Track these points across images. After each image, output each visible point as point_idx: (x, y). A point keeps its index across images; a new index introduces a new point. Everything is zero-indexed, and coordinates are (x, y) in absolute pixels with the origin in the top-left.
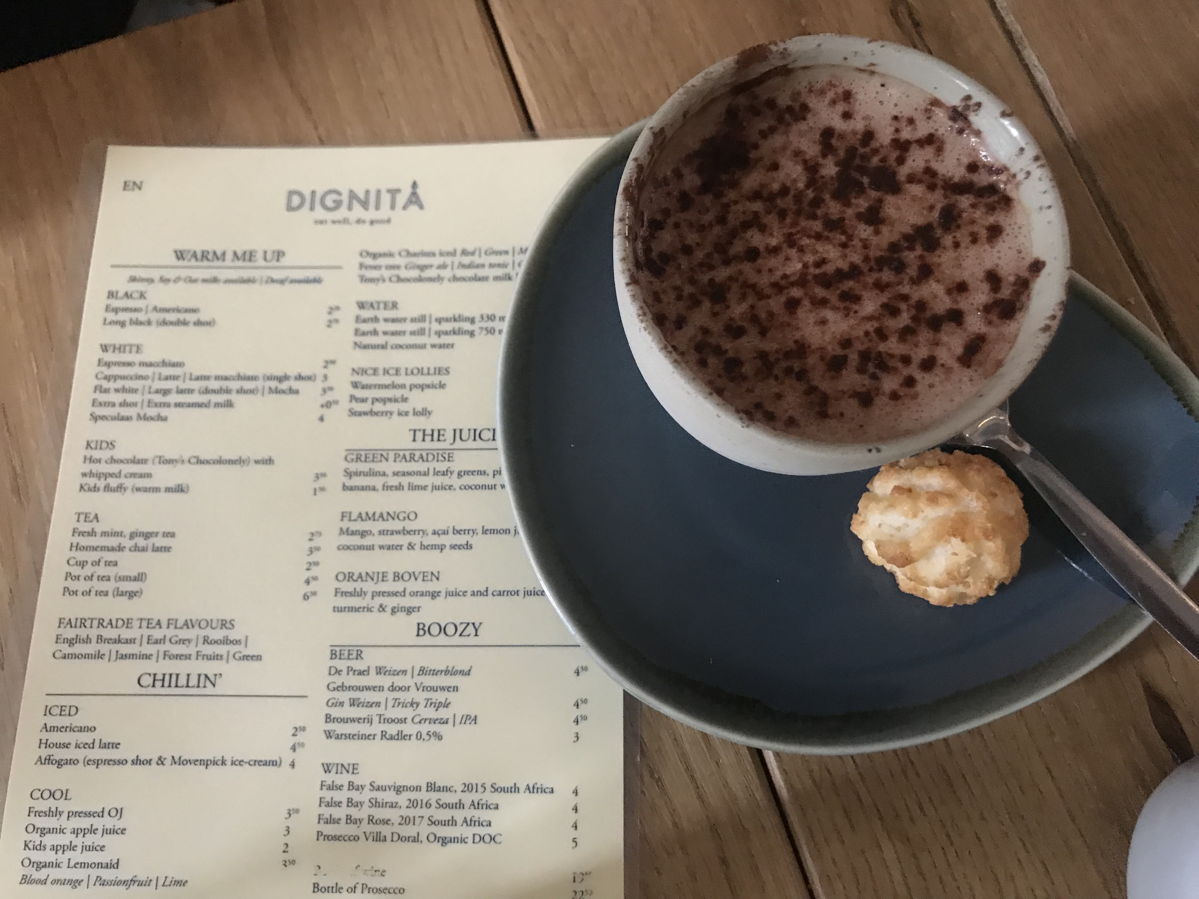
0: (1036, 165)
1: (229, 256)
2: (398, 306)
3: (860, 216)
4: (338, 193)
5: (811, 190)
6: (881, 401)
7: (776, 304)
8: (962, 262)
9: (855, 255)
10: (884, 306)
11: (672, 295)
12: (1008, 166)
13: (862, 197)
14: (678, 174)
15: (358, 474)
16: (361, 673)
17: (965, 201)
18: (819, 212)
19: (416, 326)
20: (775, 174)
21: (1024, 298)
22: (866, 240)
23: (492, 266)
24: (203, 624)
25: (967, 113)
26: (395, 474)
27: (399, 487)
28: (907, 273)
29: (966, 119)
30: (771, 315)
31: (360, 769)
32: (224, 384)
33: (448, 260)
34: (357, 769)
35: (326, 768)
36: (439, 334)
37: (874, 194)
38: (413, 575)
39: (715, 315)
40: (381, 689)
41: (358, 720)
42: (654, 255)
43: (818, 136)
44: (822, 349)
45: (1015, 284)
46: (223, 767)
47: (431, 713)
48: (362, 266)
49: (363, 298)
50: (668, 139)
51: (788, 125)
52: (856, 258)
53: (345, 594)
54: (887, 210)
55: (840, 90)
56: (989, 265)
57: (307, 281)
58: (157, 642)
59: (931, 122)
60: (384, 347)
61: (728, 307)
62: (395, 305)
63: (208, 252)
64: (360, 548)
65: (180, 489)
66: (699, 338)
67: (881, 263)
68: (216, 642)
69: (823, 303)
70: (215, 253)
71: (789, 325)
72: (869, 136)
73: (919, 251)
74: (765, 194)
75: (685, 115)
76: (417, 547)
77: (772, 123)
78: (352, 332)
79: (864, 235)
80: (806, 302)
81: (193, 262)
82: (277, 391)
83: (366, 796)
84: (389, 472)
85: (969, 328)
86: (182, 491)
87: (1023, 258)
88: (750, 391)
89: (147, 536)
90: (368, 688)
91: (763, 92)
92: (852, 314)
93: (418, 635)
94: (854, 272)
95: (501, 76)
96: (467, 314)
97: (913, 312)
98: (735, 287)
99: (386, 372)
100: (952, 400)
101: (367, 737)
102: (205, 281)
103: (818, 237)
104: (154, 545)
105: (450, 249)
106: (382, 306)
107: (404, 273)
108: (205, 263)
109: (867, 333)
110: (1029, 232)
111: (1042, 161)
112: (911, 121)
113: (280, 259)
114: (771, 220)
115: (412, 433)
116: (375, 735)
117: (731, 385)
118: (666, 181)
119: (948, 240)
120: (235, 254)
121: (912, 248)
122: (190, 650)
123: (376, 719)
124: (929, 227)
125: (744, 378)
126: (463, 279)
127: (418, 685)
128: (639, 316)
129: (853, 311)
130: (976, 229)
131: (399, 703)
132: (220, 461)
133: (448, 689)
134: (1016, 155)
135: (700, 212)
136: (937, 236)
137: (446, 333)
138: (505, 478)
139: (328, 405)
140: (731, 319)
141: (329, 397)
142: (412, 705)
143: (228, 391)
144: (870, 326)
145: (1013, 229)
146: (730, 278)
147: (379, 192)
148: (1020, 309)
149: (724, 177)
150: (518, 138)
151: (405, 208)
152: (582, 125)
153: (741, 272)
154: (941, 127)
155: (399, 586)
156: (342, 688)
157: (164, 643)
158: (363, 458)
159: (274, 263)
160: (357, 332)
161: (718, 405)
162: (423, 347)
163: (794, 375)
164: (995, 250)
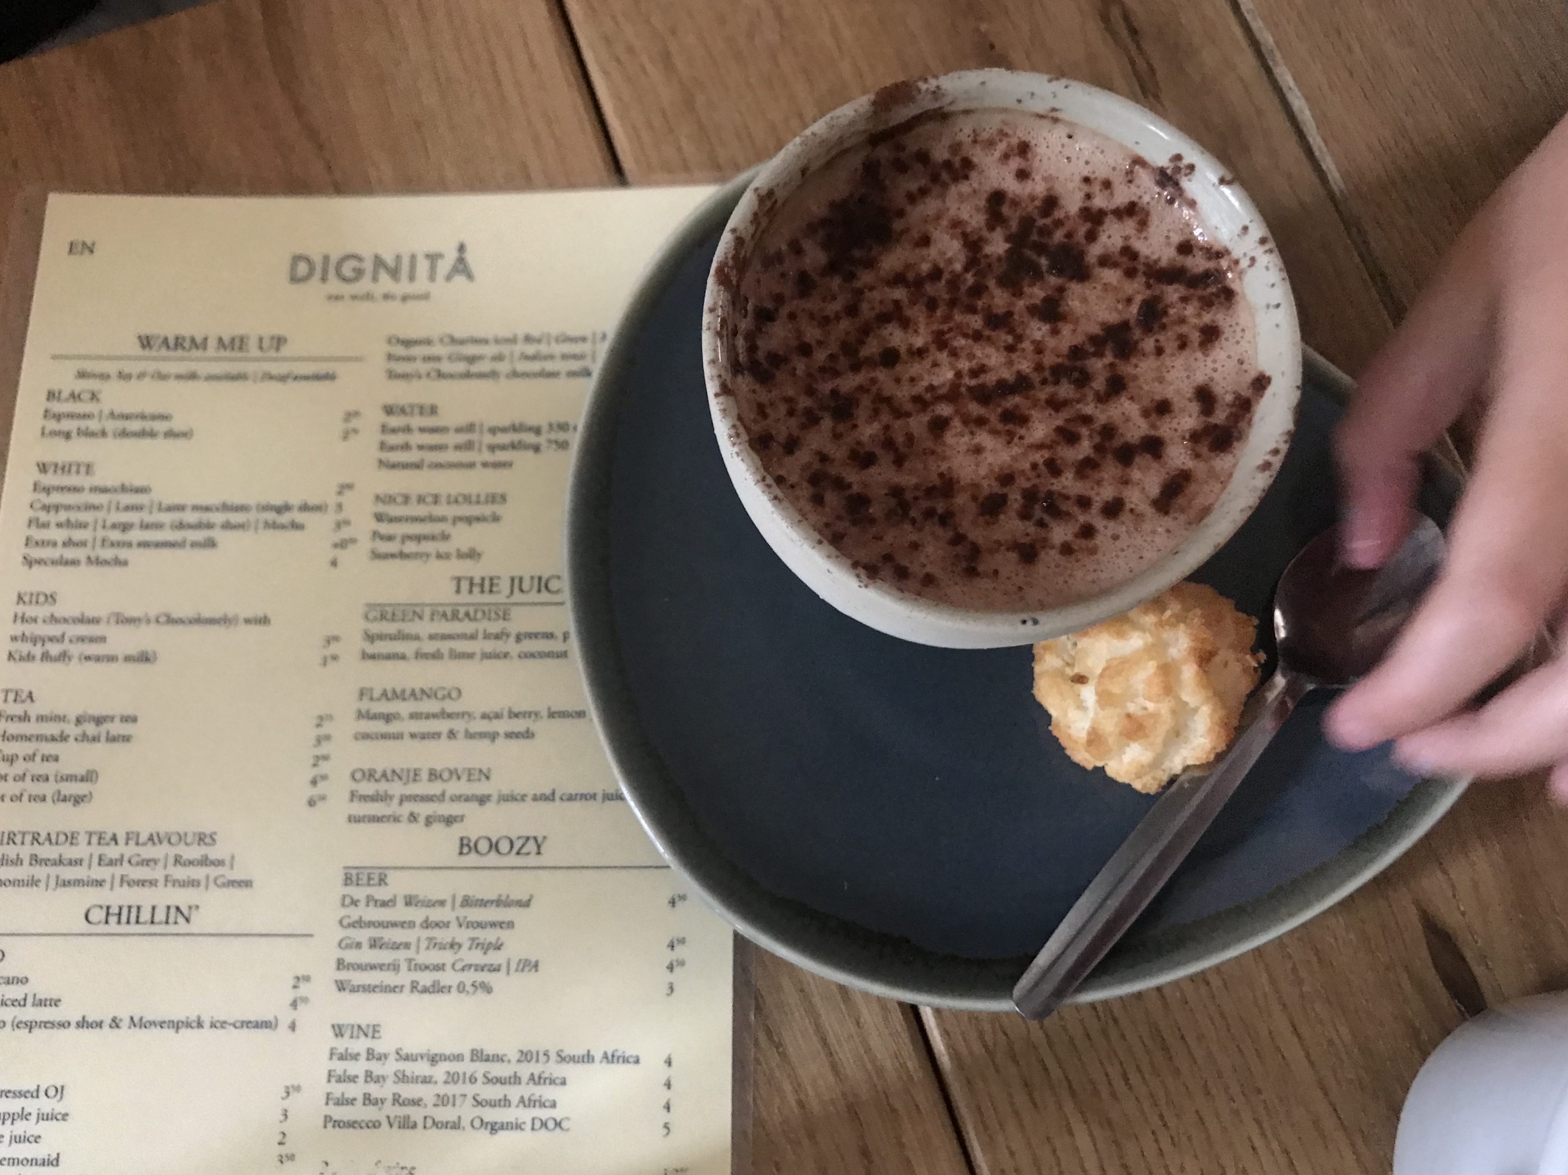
0: (1261, 249)
1: (212, 343)
2: (439, 411)
3: (1033, 310)
4: (358, 258)
5: (971, 273)
6: (1050, 557)
7: (918, 424)
8: (1165, 374)
9: (1025, 362)
10: (1059, 430)
11: (783, 408)
12: (1230, 248)
13: (1038, 284)
14: (796, 249)
15: (381, 637)
16: (384, 904)
17: (1173, 293)
18: (980, 304)
19: (462, 438)
20: (924, 252)
21: (1242, 424)
22: (1040, 342)
23: (565, 357)
24: (174, 839)
25: (1178, 176)
26: (432, 637)
27: (436, 656)
28: (1092, 388)
29: (1176, 184)
30: (910, 438)
31: (383, 1033)
32: (205, 517)
33: (505, 349)
34: (378, 1032)
35: (338, 1032)
36: (492, 448)
37: (1053, 280)
38: (454, 774)
39: (837, 436)
40: (411, 925)
41: (381, 967)
42: (761, 355)
43: (984, 203)
44: (976, 486)
45: (1233, 405)
46: (201, 1030)
47: (477, 957)
48: (390, 357)
49: (390, 400)
50: (780, 202)
51: (945, 186)
52: (1025, 366)
53: (364, 798)
54: (1070, 303)
55: (1015, 141)
56: (1200, 378)
57: (317, 377)
58: (111, 863)
59: (1132, 186)
60: (417, 466)
61: (855, 426)
62: (433, 410)
63: (184, 339)
64: (385, 736)
65: (145, 658)
66: (817, 466)
67: (1058, 373)
68: (191, 863)
69: (981, 422)
70: (193, 340)
71: (933, 453)
72: (1051, 202)
73: (1109, 358)
74: (911, 276)
75: (804, 171)
76: (461, 735)
77: (923, 182)
78: (376, 445)
79: (1038, 336)
80: (957, 423)
81: (164, 352)
82: (275, 526)
83: (391, 1067)
84: (424, 634)
85: (1170, 462)
86: (147, 660)
87: (1246, 371)
88: (878, 538)
89: (99, 721)
90: (394, 925)
91: (912, 143)
92: (1016, 440)
93: (461, 853)
94: (1022, 384)
95: (579, 101)
96: (532, 421)
97: (1097, 439)
98: (866, 401)
99: (421, 499)
100: (1141, 558)
101: (393, 989)
102: (179, 377)
103: (977, 336)
104: (108, 733)
105: (510, 335)
106: (417, 410)
107: (446, 367)
108: (180, 353)
109: (1034, 466)
110: (1254, 337)
111: (1271, 245)
112: (1107, 184)
113: (281, 348)
114: (917, 313)
115: (455, 582)
116: (402, 987)
117: (854, 530)
118: (779, 257)
119: (1148, 344)
120: (220, 340)
121: (1099, 354)
122: (158, 873)
123: (404, 967)
124: (1125, 326)
125: (872, 521)
126: (526, 375)
127: (461, 920)
128: (730, 437)
129: (1018, 436)
130: (1184, 329)
131: (435, 944)
132: (198, 621)
133: (500, 925)
134: (1238, 235)
135: (824, 300)
136: (1136, 337)
137: (503, 448)
138: (574, 646)
139: (342, 545)
140: (859, 443)
141: (345, 533)
142: (452, 946)
143: (210, 526)
144: (1039, 457)
145: (1235, 332)
146: (861, 389)
147: (413, 257)
148: (1239, 439)
149: (857, 253)
150: (601, 185)
151: (449, 278)
152: (686, 168)
153: (873, 381)
154: (1145, 193)
155: (435, 788)
156: (359, 924)
157: (121, 864)
158: (389, 616)
159: (273, 354)
160: (383, 446)
161: (829, 557)
162: (471, 465)
163: (936, 519)
164: (1209, 360)
